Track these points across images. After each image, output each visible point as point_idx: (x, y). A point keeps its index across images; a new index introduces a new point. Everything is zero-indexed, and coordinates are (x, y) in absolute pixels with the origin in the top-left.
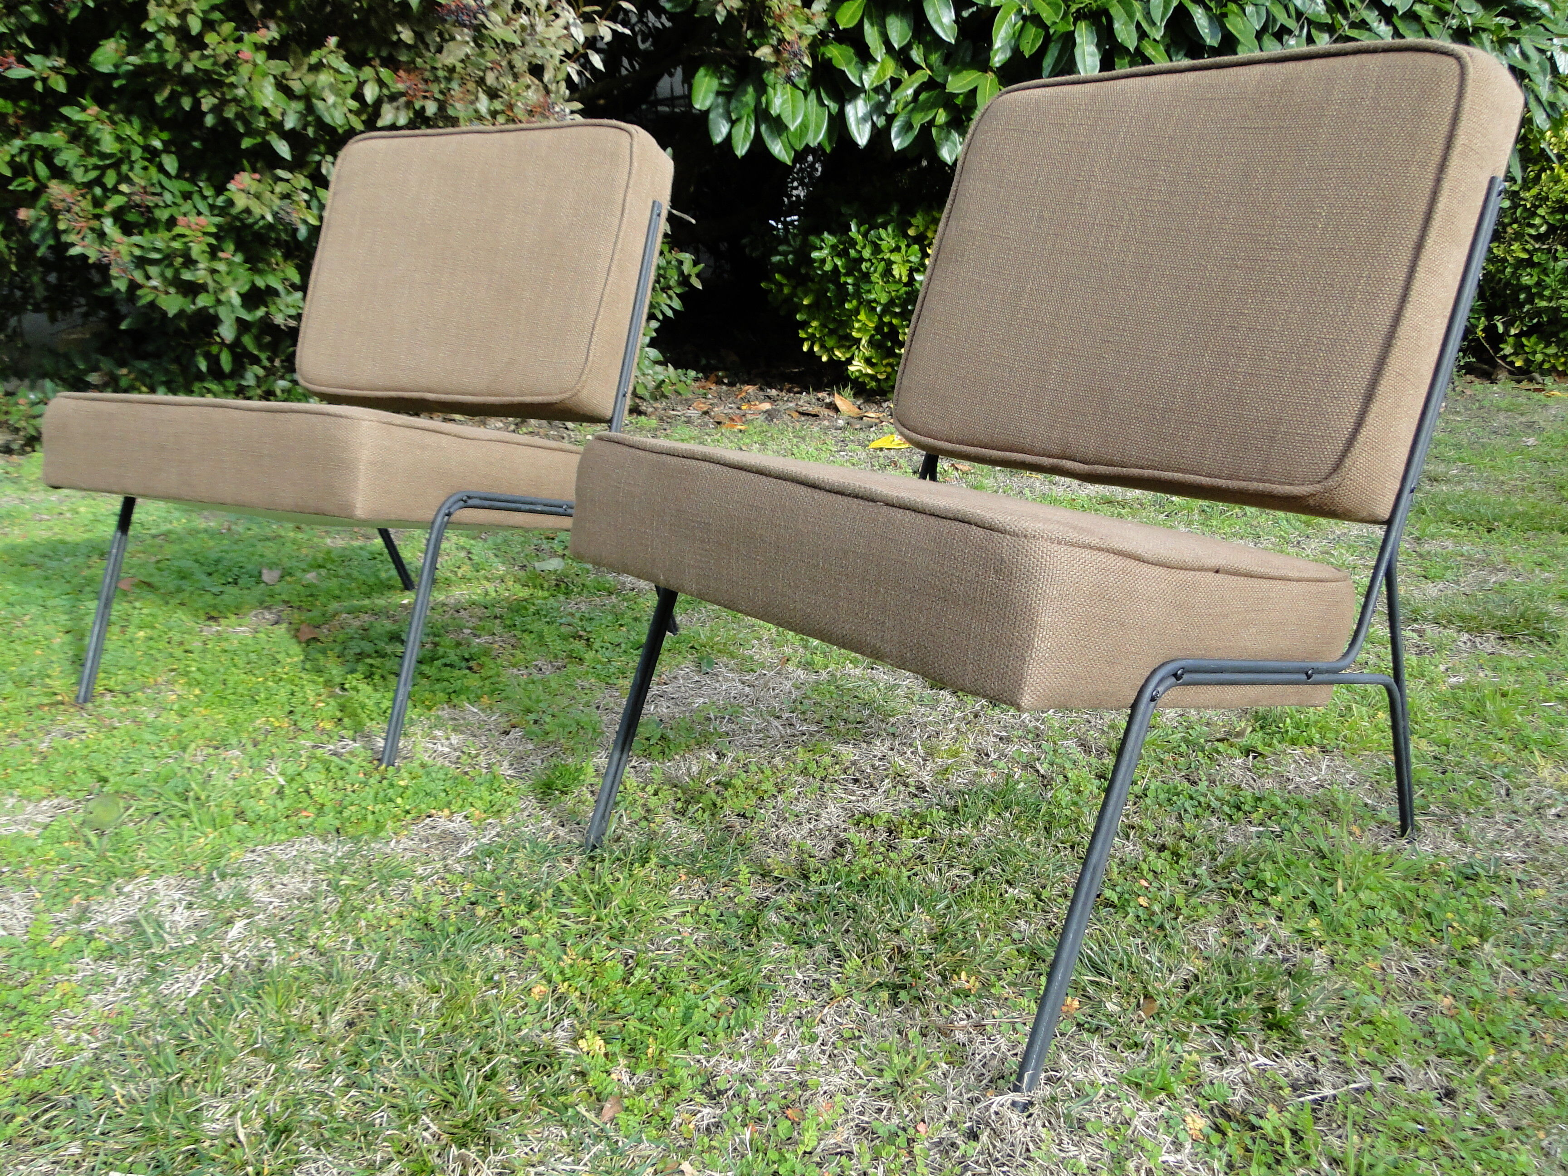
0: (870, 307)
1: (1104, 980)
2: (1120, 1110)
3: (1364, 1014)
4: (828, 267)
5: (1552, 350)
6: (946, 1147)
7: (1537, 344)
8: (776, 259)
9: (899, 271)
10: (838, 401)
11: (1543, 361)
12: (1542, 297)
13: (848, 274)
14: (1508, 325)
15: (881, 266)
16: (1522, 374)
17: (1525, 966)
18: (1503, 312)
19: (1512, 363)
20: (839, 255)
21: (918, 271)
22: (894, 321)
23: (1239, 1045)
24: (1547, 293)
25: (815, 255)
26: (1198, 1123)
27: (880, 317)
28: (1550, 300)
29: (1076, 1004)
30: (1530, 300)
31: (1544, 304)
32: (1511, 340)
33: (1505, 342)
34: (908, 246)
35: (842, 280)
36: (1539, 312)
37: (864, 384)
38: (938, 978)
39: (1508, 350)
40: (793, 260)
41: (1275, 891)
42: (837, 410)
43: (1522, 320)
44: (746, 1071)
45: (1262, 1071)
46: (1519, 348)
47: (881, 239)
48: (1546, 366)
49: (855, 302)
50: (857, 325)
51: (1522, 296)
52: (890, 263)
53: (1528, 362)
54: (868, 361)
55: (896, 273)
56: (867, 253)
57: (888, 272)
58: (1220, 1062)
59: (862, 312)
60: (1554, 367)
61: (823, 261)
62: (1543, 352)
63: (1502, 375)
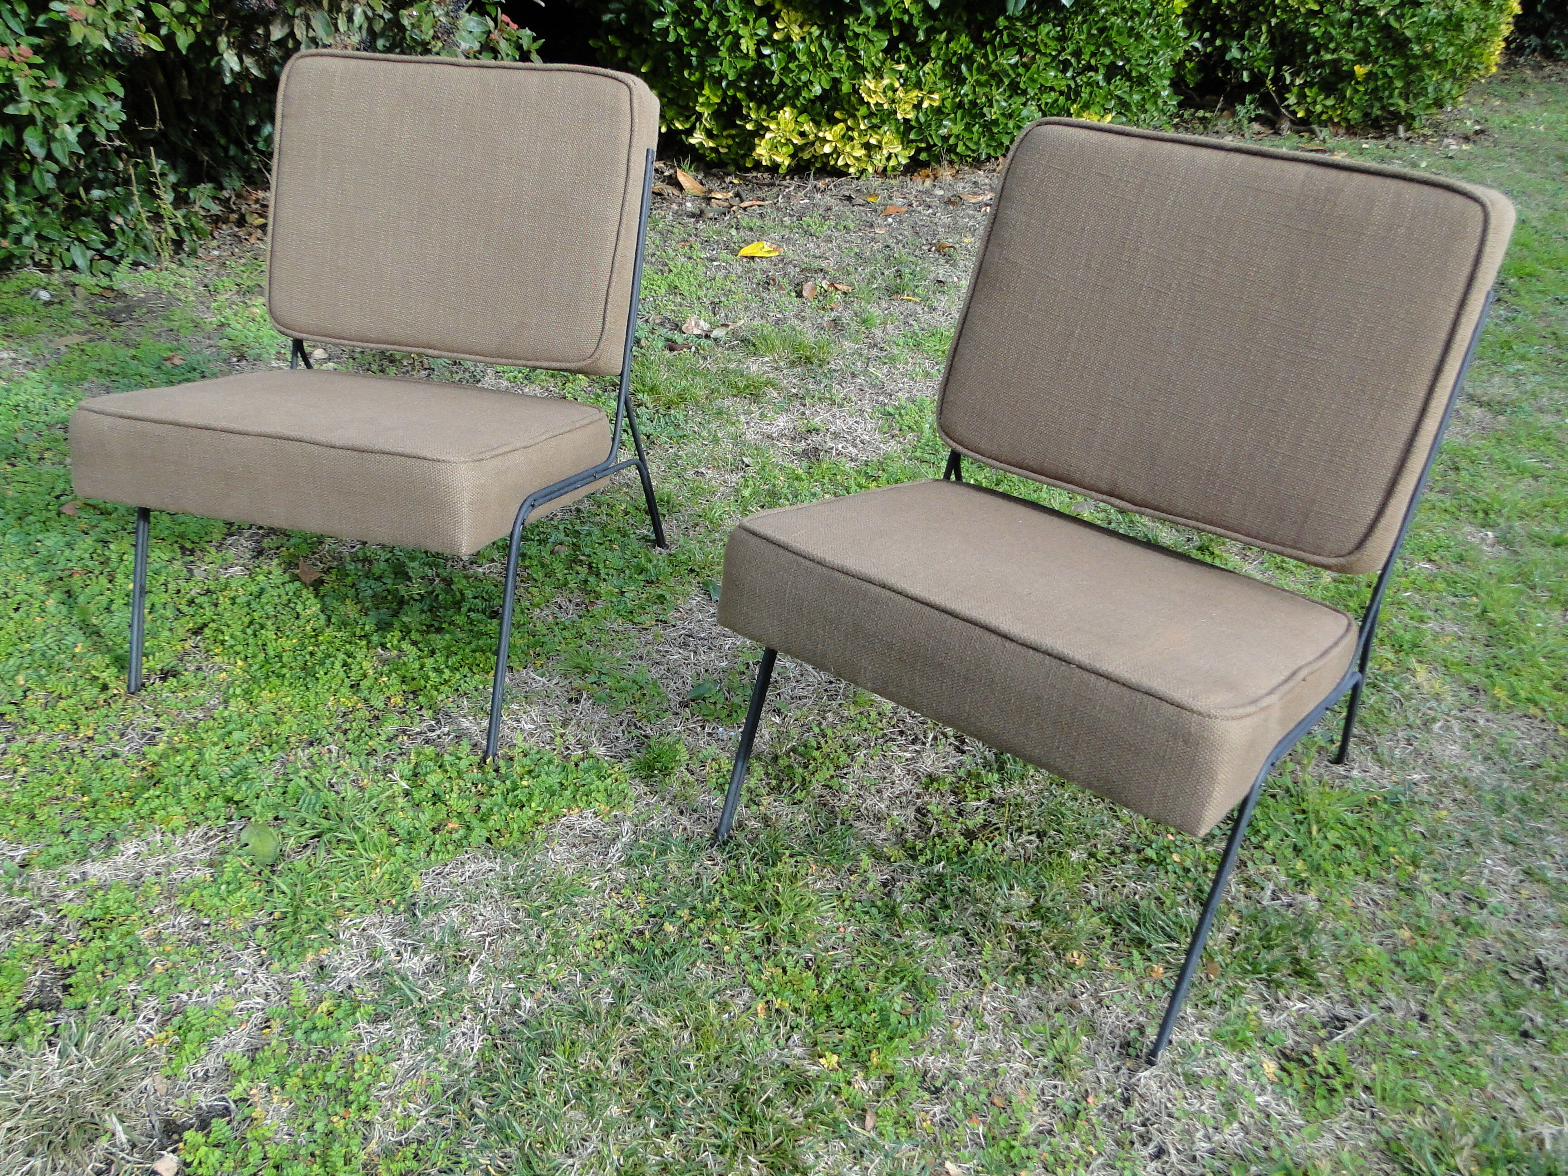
0: (717, 81)
1: (1175, 945)
2: (1218, 1064)
3: (1356, 953)
4: (671, 38)
5: (1330, 102)
6: (1110, 1113)
7: (1318, 94)
8: (606, 18)
9: (747, 45)
10: (682, 177)
11: (1322, 113)
12: (1327, 50)
13: (693, 45)
14: (1295, 75)
15: (729, 39)
16: (1303, 126)
17: (1447, 890)
18: (1291, 62)
19: (1294, 113)
20: (683, 26)
21: (765, 44)
22: (739, 95)
23: (1281, 994)
24: (1332, 46)
25: (657, 24)
26: (1270, 1067)
27: (725, 92)
28: (1334, 51)
29: (1161, 970)
30: (1316, 51)
31: (1328, 57)
32: (1295, 90)
33: (1289, 91)
34: (755, 20)
35: (686, 50)
36: (1322, 64)
37: (703, 156)
38: (1053, 954)
39: (1292, 100)
40: (626, 20)
41: (1267, 837)
42: (681, 188)
43: (1307, 70)
44: (948, 1064)
45: (1301, 1015)
46: (1302, 96)
47: (728, 11)
48: (1324, 117)
49: (697, 74)
50: (701, 100)
51: (1309, 47)
52: (737, 37)
53: (1309, 112)
54: (709, 134)
55: (744, 47)
56: (713, 26)
57: (735, 47)
58: (1270, 1008)
59: (706, 86)
60: (1331, 119)
61: (665, 31)
62: (1323, 103)
63: (1285, 126)
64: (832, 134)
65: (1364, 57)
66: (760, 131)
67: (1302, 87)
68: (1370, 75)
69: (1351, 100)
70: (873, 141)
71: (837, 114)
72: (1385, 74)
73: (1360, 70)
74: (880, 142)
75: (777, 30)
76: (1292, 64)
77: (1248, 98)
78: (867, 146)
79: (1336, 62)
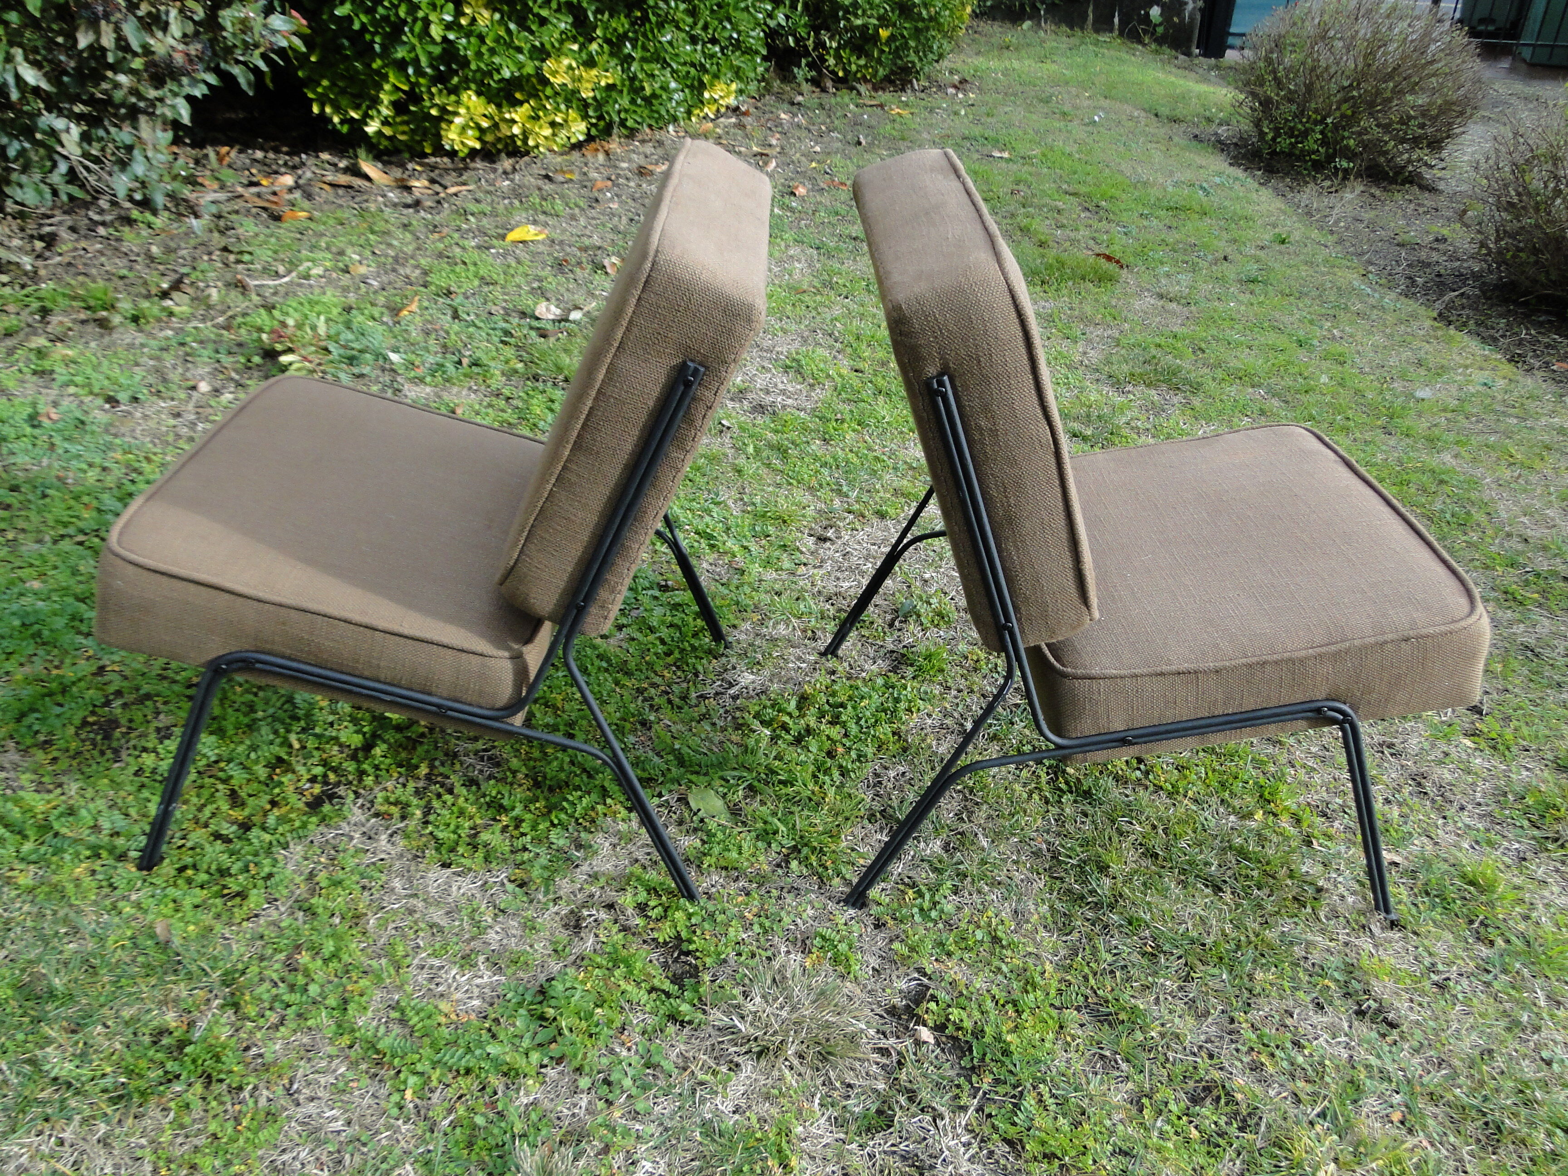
4: (357, 26)
5: (862, 62)
7: (851, 56)
9: (436, 31)
10: (365, 167)
11: (857, 71)
12: (855, 16)
13: (377, 32)
14: (832, 39)
15: (418, 25)
16: (844, 83)
18: (827, 27)
19: (835, 73)
20: (366, 13)
21: (451, 29)
22: (421, 80)
24: (860, 12)
25: (339, 11)
27: (411, 79)
28: (861, 17)
30: (847, 17)
31: (856, 22)
32: (833, 52)
33: (828, 54)
34: (443, 5)
35: (369, 38)
36: (852, 29)
37: (380, 144)
39: (831, 61)
42: (366, 178)
43: (840, 34)
46: (838, 57)
48: (859, 75)
49: (381, 62)
50: (385, 87)
51: (840, 14)
52: (427, 22)
53: (846, 71)
54: (386, 122)
55: (432, 33)
56: (402, 12)
57: (424, 32)
59: (391, 73)
60: (864, 77)
61: (348, 19)
62: (856, 63)
63: (829, 84)
64: (520, 114)
65: (884, 21)
66: (446, 115)
67: (837, 50)
68: (892, 38)
69: (879, 59)
70: (559, 120)
71: (518, 95)
72: (903, 36)
73: (884, 33)
74: (566, 121)
75: (464, 14)
76: (828, 29)
77: (804, 61)
78: (553, 124)
79: (865, 26)
